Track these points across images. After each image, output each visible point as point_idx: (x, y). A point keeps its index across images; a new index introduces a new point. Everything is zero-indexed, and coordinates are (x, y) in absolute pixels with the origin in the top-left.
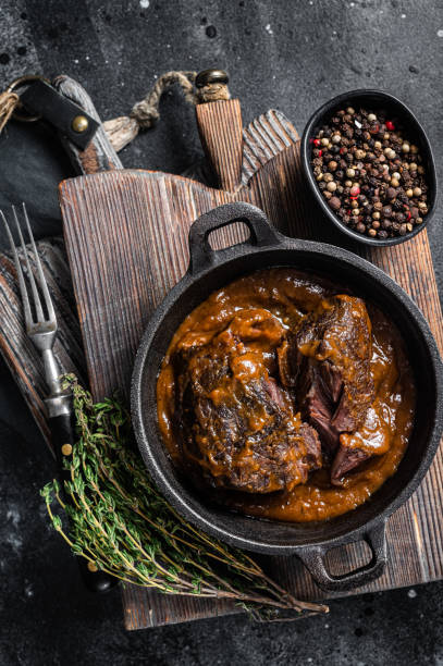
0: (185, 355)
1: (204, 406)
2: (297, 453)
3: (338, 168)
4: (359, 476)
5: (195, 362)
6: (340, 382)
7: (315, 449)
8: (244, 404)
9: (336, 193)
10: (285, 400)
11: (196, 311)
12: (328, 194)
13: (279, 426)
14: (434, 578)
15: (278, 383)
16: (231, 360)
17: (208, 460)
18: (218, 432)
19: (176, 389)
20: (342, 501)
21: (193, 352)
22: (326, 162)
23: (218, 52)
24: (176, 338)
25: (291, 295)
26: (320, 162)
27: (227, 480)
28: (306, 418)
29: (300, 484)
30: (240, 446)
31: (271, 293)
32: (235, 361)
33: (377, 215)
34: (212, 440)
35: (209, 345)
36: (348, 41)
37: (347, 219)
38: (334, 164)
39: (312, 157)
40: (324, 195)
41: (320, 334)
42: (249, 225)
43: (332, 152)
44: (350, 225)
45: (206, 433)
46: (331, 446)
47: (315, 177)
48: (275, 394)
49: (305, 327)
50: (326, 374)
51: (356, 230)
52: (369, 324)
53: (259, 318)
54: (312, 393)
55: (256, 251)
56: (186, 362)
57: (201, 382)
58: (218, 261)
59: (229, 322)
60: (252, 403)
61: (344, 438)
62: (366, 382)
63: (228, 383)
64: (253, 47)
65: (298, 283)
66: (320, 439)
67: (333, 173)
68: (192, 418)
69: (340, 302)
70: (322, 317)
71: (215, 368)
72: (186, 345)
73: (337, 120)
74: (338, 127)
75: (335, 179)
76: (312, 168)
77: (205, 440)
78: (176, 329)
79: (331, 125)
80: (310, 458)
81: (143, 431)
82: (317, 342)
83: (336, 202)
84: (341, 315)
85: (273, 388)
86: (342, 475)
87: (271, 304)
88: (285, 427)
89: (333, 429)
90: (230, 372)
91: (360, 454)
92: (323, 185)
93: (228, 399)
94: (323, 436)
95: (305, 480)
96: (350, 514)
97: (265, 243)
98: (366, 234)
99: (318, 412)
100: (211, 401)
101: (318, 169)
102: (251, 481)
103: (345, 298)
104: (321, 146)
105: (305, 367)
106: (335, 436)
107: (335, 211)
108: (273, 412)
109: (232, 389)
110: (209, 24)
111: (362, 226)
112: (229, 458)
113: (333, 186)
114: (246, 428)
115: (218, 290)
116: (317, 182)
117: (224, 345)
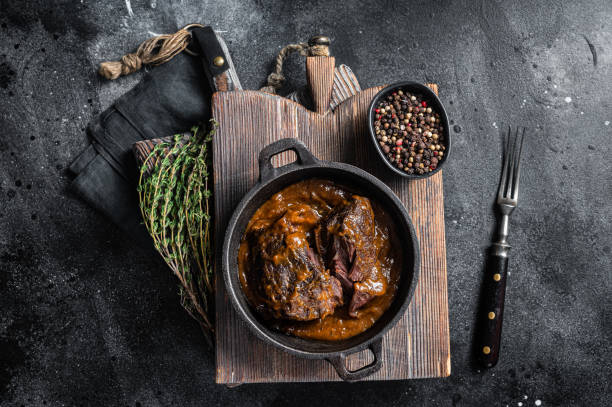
0: (256, 234)
1: (269, 266)
2: (328, 295)
3: (390, 128)
4: (367, 311)
5: (262, 238)
6: (353, 249)
7: (339, 293)
8: (294, 264)
9: (387, 143)
10: (320, 262)
11: (263, 207)
12: (382, 144)
13: (315, 278)
14: (416, 377)
15: (315, 251)
16: (285, 237)
17: (271, 299)
18: (277, 282)
19: (250, 256)
20: (357, 327)
21: (261, 232)
22: (383, 124)
23: (462, 142)
24: (250, 223)
25: (324, 195)
26: (379, 123)
27: (283, 312)
28: (333, 273)
29: (329, 315)
30: (291, 291)
31: (311, 195)
32: (289, 237)
33: (412, 159)
34: (274, 287)
35: (271, 227)
36: (547, 131)
37: (393, 160)
38: (387, 125)
39: (375, 119)
40: (380, 145)
41: (341, 220)
42: (297, 153)
43: (386, 117)
44: (394, 164)
45: (270, 282)
46: (349, 292)
47: (375, 132)
48: (313, 258)
49: (332, 216)
50: (344, 245)
51: (397, 167)
52: (372, 214)
53: (303, 210)
54: (336, 257)
55: (301, 168)
56: (257, 239)
57: (266, 251)
58: (276, 175)
59: (284, 214)
60: (298, 263)
61: (358, 286)
62: (371, 250)
63: (283, 251)
64: (485, 138)
65: (327, 189)
66: (342, 286)
67: (386, 131)
68: (261, 274)
69: (353, 200)
70: (342, 210)
71: (275, 241)
72: (257, 228)
73: (390, 98)
74: (392, 102)
75: (387, 135)
76: (374, 126)
77: (269, 287)
78: (251, 217)
79: (388, 100)
80: (337, 298)
81: (230, 281)
82: (339, 225)
83: (387, 149)
84: (354, 208)
85: (312, 254)
86: (357, 309)
87: (311, 202)
88: (319, 279)
89: (350, 280)
90: (284, 243)
91: (368, 296)
92: (379, 137)
93: (283, 261)
94: (344, 285)
95: (333, 312)
96: (362, 335)
97: (307, 163)
98: (403, 170)
99: (340, 269)
100: (273, 263)
101: (378, 128)
102: (297, 312)
103: (357, 198)
104: (380, 113)
105: (331, 241)
106: (351, 284)
107: (386, 155)
108: (312, 269)
109: (286, 255)
110: (456, 124)
111: (401, 166)
112: (284, 298)
113: (385, 138)
114: (294, 279)
115: (277, 192)
116: (376, 135)
117: (281, 227)
